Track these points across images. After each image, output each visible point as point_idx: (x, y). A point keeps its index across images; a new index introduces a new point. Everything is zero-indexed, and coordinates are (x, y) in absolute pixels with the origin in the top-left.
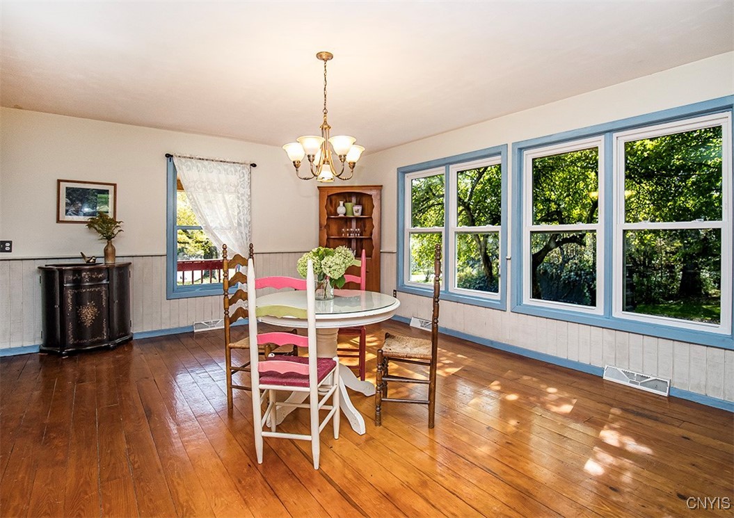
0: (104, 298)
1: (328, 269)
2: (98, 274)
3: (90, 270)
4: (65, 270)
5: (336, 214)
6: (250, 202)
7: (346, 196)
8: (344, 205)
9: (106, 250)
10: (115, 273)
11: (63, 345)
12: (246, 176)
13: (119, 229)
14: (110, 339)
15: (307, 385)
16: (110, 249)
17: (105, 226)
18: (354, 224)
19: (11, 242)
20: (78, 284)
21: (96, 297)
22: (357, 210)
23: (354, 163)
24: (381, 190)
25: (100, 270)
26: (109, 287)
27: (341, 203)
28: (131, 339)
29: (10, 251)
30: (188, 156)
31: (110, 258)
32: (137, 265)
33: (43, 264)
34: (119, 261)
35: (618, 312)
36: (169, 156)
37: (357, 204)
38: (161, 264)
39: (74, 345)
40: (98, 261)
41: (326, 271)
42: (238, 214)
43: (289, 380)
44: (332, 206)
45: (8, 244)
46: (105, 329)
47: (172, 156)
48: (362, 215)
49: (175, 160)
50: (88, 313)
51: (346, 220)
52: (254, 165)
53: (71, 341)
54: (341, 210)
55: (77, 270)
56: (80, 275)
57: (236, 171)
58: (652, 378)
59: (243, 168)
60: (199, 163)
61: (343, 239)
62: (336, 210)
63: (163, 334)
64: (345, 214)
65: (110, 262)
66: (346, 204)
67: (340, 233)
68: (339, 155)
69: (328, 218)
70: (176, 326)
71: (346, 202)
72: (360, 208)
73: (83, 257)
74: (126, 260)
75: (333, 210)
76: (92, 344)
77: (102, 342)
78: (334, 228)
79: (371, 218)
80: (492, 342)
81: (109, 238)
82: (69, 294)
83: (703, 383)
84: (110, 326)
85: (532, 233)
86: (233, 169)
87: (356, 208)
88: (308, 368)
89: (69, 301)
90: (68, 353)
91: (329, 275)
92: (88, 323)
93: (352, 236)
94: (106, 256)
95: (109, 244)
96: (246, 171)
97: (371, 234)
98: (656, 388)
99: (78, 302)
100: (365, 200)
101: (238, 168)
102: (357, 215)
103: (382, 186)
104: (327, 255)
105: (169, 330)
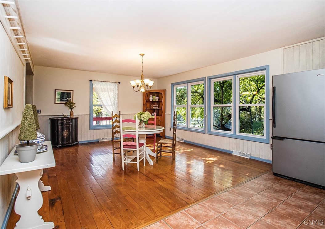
0: (71, 129)
1: (143, 118)
2: (69, 121)
3: (66, 119)
4: (59, 119)
5: (149, 100)
6: (118, 96)
7: (153, 93)
8: (152, 97)
9: (70, 113)
10: (74, 120)
11: (58, 144)
12: (117, 87)
13: (75, 106)
14: (73, 142)
15: (136, 148)
16: (72, 113)
17: (70, 105)
18: (156, 103)
19: (40, 110)
20: (62, 124)
21: (68, 128)
22: (157, 99)
23: (151, 86)
24: (165, 91)
25: (69, 119)
26: (72, 125)
27: (151, 96)
28: (78, 143)
29: (40, 113)
30: (97, 80)
31: (72, 115)
32: (80, 118)
33: (51, 117)
34: (74, 117)
35: (238, 133)
36: (91, 81)
37: (157, 96)
38: (88, 118)
39: (61, 144)
40: (68, 116)
41: (142, 119)
42: (114, 100)
43: (131, 147)
44: (148, 97)
45: (40, 111)
46: (71, 139)
47: (92, 81)
48: (159, 100)
49: (93, 82)
50: (65, 134)
51: (153, 102)
52: (119, 83)
53: (60, 143)
54: (151, 99)
55: (62, 119)
56: (63, 121)
57: (113, 85)
58: (246, 153)
59: (116, 84)
60: (101, 83)
61: (152, 109)
62: (149, 98)
63: (88, 142)
64: (152, 100)
65: (72, 117)
66: (153, 96)
67: (151, 107)
68: (146, 84)
69: (146, 102)
70: (93, 139)
71: (153, 95)
72: (158, 98)
73: (63, 115)
74: (76, 116)
75: (148, 99)
76: (66, 144)
77: (70, 143)
78: (148, 105)
79: (162, 101)
80: (201, 145)
81: (71, 109)
82: (60, 127)
83: (259, 154)
84: (72, 138)
85: (214, 107)
86: (112, 85)
87: (156, 98)
88: (136, 144)
89: (60, 129)
90: (59, 147)
91: (143, 120)
92: (65, 137)
93: (155, 108)
94: (71, 115)
95: (71, 111)
96: (117, 85)
97: (162, 107)
98: (246, 156)
99: (63, 130)
100: (160, 95)
101: (114, 84)
102: (157, 100)
103: (165, 90)
104: (143, 114)
105: (90, 141)
